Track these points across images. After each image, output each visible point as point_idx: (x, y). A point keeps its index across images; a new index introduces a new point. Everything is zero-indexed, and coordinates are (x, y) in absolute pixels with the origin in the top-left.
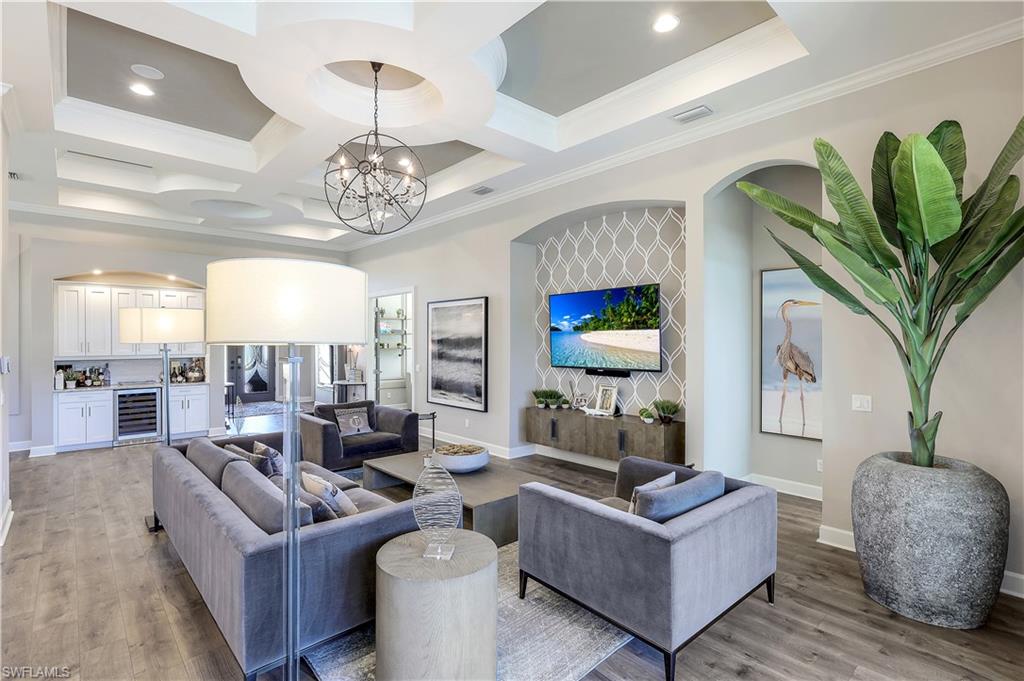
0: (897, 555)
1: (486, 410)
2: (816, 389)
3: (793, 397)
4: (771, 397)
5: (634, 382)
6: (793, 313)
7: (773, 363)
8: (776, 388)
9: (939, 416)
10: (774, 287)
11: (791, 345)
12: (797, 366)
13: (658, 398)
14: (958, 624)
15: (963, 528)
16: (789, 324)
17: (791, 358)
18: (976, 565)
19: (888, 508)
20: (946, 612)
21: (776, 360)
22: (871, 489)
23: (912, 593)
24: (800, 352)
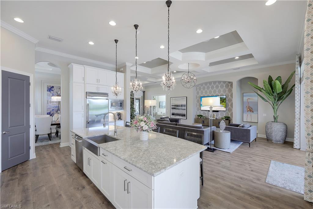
0: (273, 134)
1: (187, 119)
2: (253, 114)
3: (249, 115)
4: (245, 115)
5: (219, 113)
6: (249, 101)
7: (245, 109)
8: (246, 114)
9: (278, 116)
10: (245, 96)
11: (249, 106)
12: (250, 110)
13: (224, 115)
14: (281, 143)
15: (282, 130)
16: (248, 103)
17: (249, 108)
18: (283, 134)
19: (272, 128)
20: (279, 141)
21: (246, 109)
22: (269, 126)
23: (275, 139)
24: (251, 107)
